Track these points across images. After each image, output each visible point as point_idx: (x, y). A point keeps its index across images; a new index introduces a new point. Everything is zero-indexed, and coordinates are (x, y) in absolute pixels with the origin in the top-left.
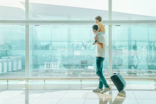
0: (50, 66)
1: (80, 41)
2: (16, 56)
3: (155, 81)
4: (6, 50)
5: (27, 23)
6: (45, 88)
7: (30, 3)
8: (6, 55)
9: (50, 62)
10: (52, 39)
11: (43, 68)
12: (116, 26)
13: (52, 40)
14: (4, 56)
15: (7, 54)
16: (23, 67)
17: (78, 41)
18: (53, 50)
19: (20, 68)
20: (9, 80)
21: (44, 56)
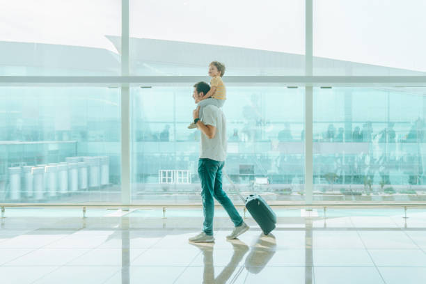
0: (172, 178)
1: (238, 123)
2: (96, 155)
3: (406, 209)
4: (75, 141)
5: (125, 81)
6: (164, 225)
7: (132, 38)
8: (76, 154)
9: (172, 169)
10: (175, 119)
11: (155, 183)
12: (322, 88)
13: (177, 121)
14: (71, 155)
15: (76, 151)
16: (114, 180)
17: (233, 123)
18: (178, 141)
19: (105, 181)
20: (87, 208)
21: (157, 155)
